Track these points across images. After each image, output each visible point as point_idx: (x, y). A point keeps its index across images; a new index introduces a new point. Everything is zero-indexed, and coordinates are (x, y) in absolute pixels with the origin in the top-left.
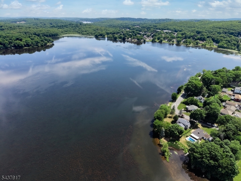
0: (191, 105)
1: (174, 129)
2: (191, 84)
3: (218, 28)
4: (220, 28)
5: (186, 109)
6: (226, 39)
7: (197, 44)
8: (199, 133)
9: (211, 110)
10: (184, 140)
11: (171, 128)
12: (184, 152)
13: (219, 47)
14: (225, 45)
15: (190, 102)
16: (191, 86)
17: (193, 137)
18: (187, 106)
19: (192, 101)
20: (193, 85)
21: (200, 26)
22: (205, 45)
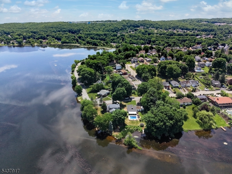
0: (101, 90)
1: (120, 115)
2: (86, 72)
3: (50, 27)
4: (52, 28)
5: (99, 96)
6: (64, 36)
7: (41, 43)
8: (132, 108)
9: (126, 85)
10: (129, 121)
11: (117, 117)
12: (139, 131)
13: (63, 43)
14: (67, 41)
15: (96, 88)
16: (87, 74)
17: (132, 114)
18: (98, 93)
19: (98, 87)
20: (88, 72)
21: (31, 27)
22: (50, 43)
